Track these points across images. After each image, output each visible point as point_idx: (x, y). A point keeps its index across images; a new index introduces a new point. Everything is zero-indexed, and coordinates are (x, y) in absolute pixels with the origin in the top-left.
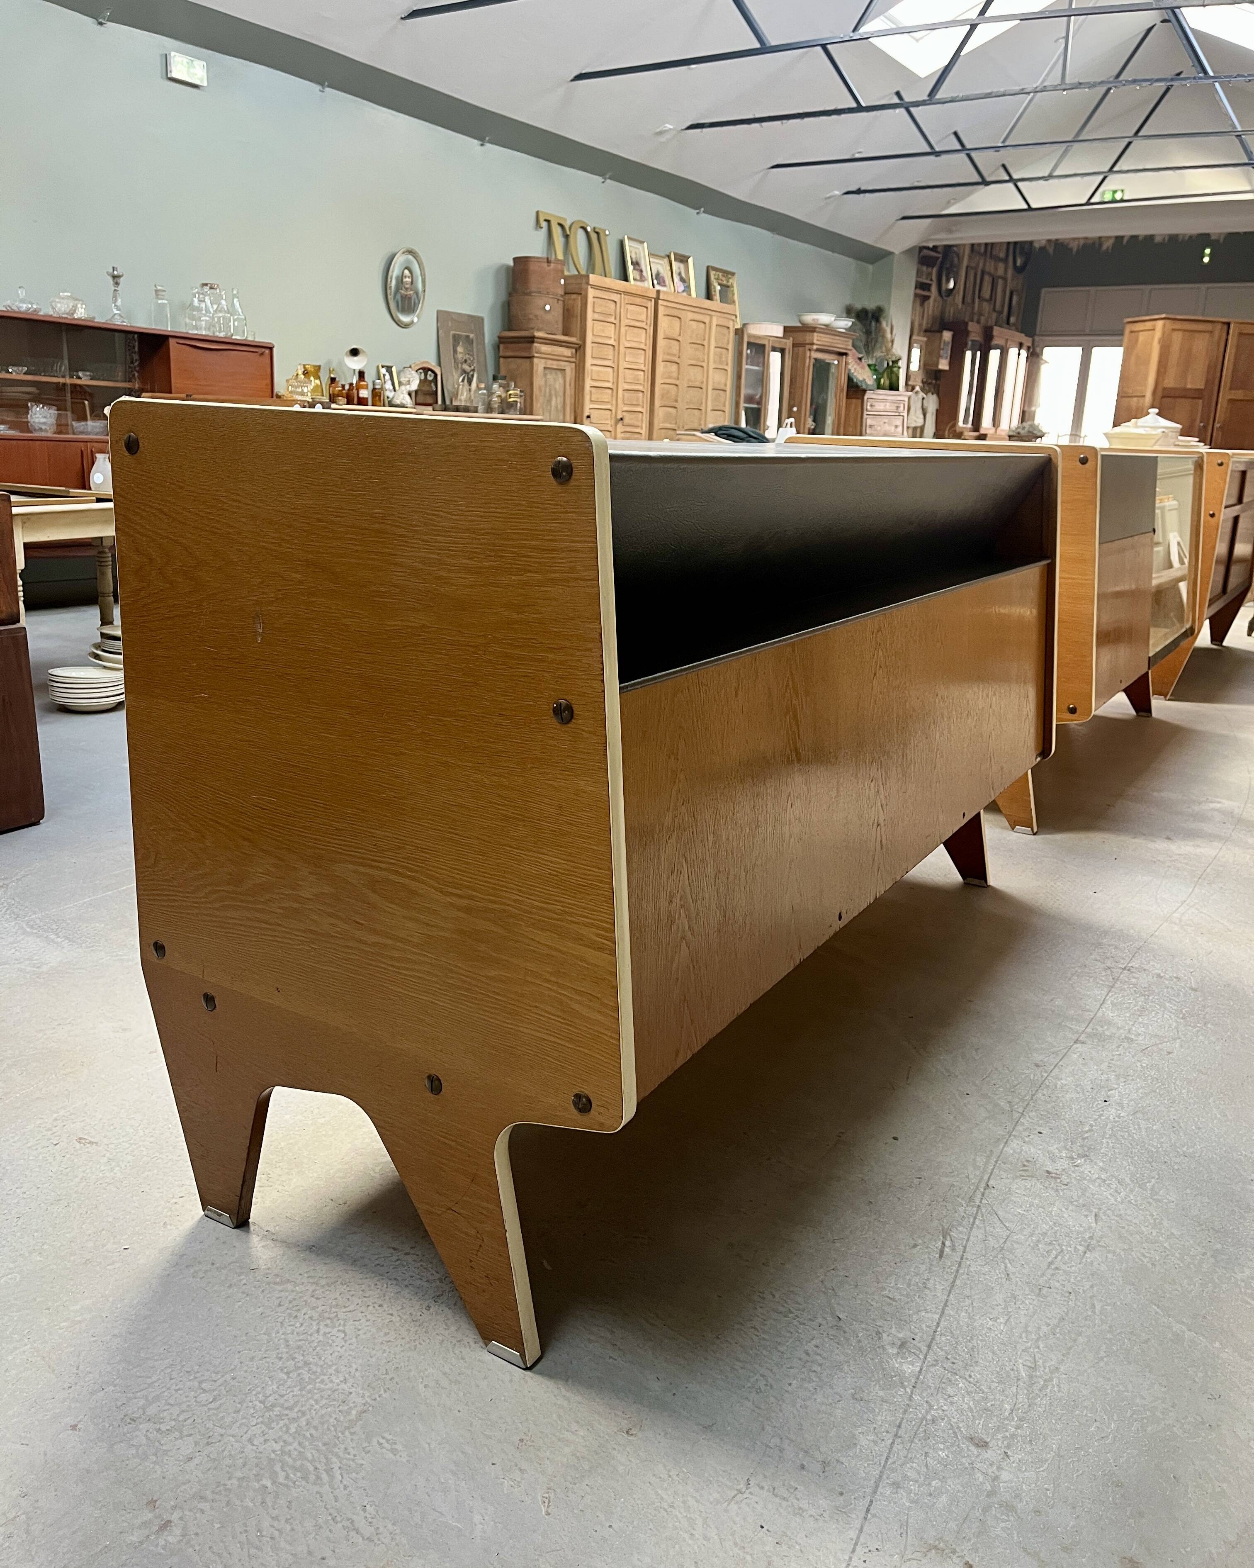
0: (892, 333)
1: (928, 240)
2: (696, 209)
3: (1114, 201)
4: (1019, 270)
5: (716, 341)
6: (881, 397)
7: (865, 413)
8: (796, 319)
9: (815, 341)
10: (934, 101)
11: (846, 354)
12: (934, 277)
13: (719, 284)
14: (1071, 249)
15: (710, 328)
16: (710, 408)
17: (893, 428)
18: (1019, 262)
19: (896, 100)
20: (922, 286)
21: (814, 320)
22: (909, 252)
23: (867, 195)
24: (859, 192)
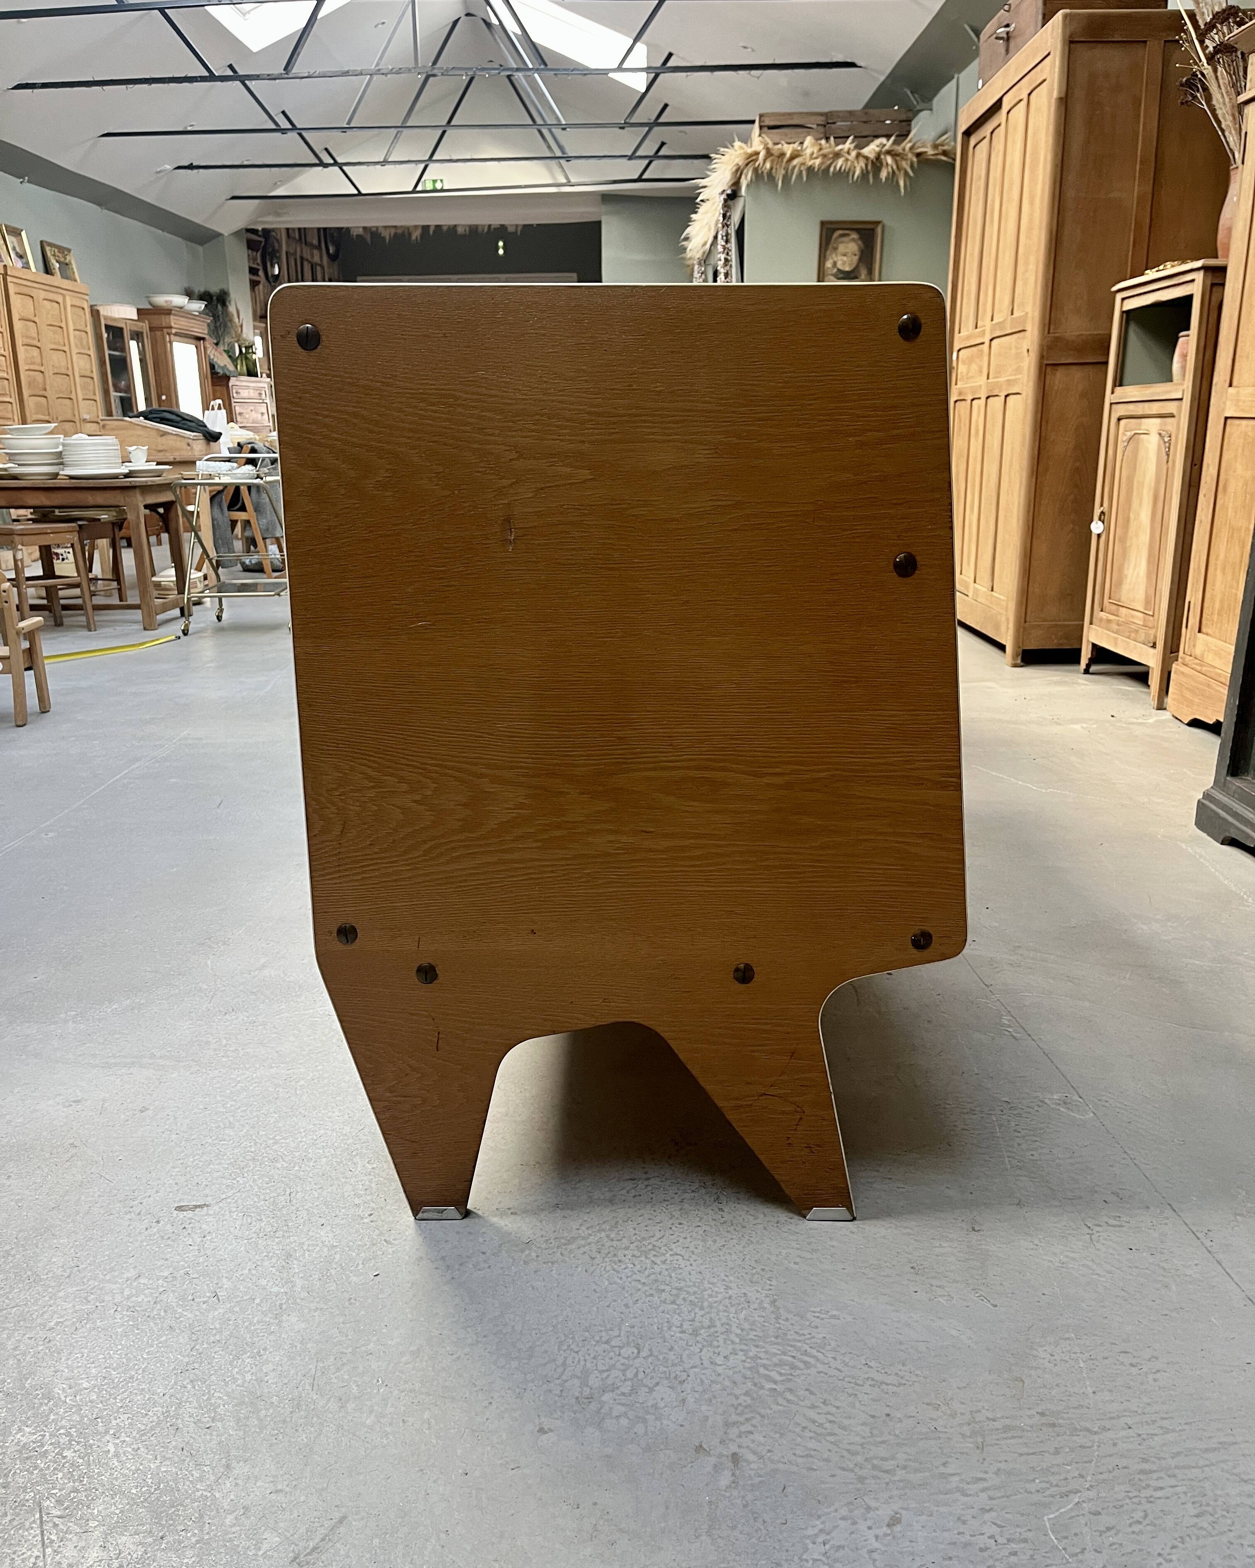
0: (239, 317)
1: (256, 222)
2: (19, 178)
3: (435, 190)
4: (333, 258)
5: (74, 323)
6: (244, 384)
7: (232, 401)
8: (147, 303)
9: (173, 325)
10: (290, 76)
11: (203, 339)
12: (259, 261)
13: (57, 262)
14: (384, 238)
15: (65, 309)
16: (80, 397)
17: (260, 416)
18: (332, 250)
19: (229, 73)
20: (253, 271)
21: (166, 302)
22: (237, 234)
23: (201, 170)
24: (191, 167)
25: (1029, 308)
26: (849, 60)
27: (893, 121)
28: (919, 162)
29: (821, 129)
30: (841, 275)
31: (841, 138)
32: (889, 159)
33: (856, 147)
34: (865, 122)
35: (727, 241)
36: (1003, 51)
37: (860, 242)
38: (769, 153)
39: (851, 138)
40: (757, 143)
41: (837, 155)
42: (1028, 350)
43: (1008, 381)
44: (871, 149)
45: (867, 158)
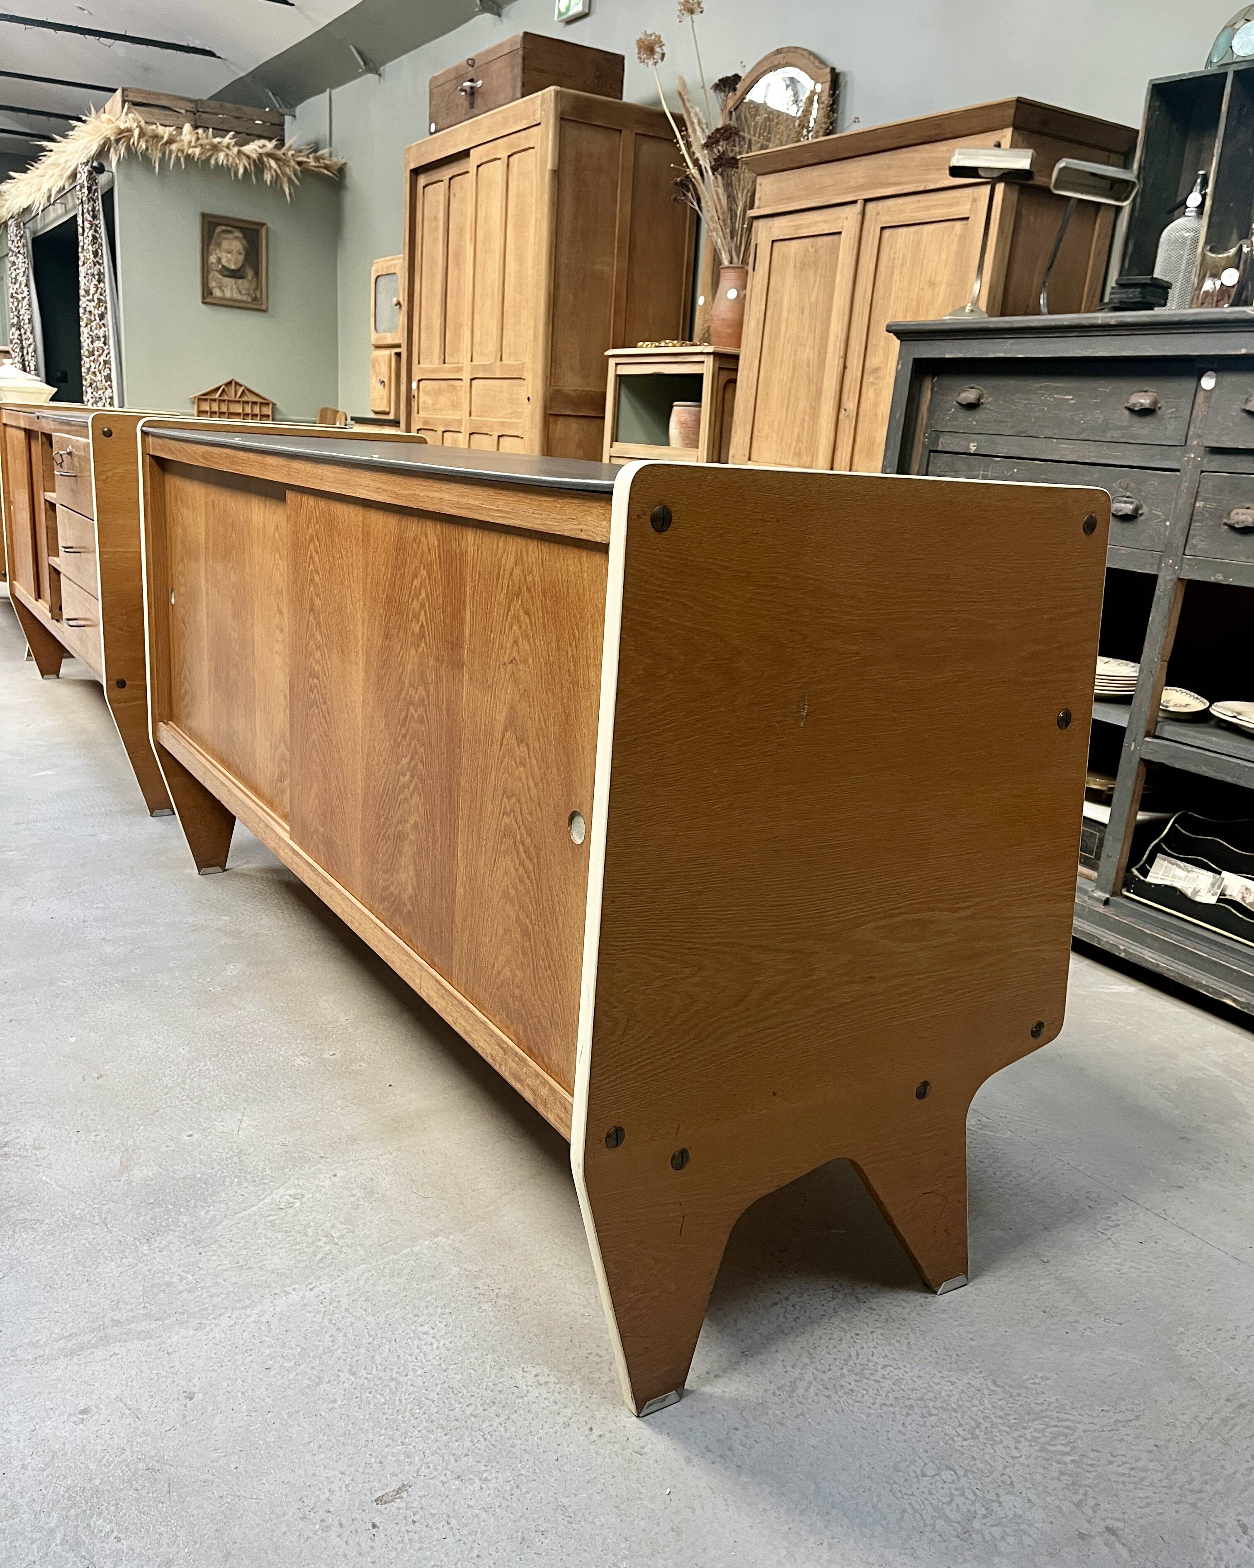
25: (527, 359)
26: (208, 49)
27: (264, 122)
28: (301, 171)
29: (191, 115)
30: (226, 273)
31: (221, 131)
32: (273, 163)
33: (236, 144)
34: (237, 118)
35: (94, 217)
36: (466, 104)
37: (245, 242)
38: (142, 134)
39: (232, 133)
40: (130, 120)
41: (216, 148)
42: (529, 399)
43: (502, 423)
44: (253, 148)
45: (248, 157)
